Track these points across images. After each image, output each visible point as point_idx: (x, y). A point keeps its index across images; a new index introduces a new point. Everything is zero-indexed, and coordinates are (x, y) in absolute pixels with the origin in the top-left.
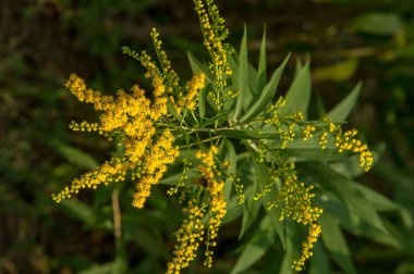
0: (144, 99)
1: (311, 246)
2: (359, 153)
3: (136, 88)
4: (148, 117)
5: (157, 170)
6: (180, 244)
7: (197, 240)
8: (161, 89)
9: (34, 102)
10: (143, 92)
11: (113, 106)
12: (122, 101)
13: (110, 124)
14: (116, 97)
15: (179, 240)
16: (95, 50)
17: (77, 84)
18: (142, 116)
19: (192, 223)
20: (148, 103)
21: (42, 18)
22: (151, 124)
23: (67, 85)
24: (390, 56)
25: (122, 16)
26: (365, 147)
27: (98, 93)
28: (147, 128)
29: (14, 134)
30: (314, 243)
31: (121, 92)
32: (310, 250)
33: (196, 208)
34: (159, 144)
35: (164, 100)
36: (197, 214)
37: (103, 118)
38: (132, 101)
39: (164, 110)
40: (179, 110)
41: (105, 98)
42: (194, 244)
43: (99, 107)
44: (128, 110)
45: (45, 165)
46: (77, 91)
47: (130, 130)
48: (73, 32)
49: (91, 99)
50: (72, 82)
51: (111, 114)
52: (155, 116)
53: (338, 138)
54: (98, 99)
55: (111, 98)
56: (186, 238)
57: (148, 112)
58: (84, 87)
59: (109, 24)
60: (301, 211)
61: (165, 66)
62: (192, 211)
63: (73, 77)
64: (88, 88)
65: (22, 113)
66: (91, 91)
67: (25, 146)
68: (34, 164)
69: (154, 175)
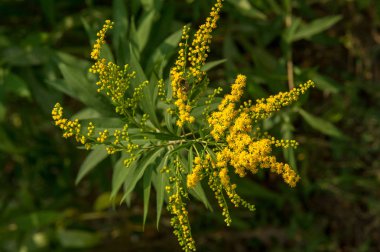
0: (235, 166)
1: (98, 41)
2: (62, 118)
3: (242, 175)
4: (232, 150)
5: (225, 106)
6: (206, 44)
7: (194, 48)
8: (222, 174)
9: (359, 173)
10: (237, 171)
11: (260, 159)
12: (253, 163)
13: (263, 145)
14: (258, 167)
15: (207, 47)
16: (310, 217)
17: (290, 178)
18: (237, 151)
19: (198, 61)
20: (232, 162)
21: (354, 243)
22: (231, 145)
23: (298, 178)
24: (69, 213)
25: (288, 245)
26: (57, 123)
27: (273, 170)
28: (233, 141)
29: (375, 147)
30: (96, 43)
31: (254, 171)
32: (99, 37)
33: (194, 75)
34: (224, 127)
35: (219, 164)
36: (194, 70)
37: (268, 149)
38: (245, 164)
39: (219, 156)
40: (208, 156)
41: (266, 166)
42: (196, 44)
43: (272, 159)
44: (248, 156)
45: (350, 122)
46: (290, 173)
47: (247, 139)
48: (328, 231)
49: (279, 165)
50: (294, 180)
51: (262, 153)
52: (227, 152)
53: (78, 130)
54: (273, 165)
55: (262, 166)
56: (201, 49)
57: (232, 154)
58: (285, 175)
59: (298, 238)
60: (107, 70)
61: (220, 194)
62: (198, 72)
63: (293, 184)
64: (281, 174)
65: (369, 164)
66: (279, 172)
67: (367, 138)
68: (359, 122)
69: (228, 102)
